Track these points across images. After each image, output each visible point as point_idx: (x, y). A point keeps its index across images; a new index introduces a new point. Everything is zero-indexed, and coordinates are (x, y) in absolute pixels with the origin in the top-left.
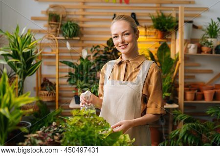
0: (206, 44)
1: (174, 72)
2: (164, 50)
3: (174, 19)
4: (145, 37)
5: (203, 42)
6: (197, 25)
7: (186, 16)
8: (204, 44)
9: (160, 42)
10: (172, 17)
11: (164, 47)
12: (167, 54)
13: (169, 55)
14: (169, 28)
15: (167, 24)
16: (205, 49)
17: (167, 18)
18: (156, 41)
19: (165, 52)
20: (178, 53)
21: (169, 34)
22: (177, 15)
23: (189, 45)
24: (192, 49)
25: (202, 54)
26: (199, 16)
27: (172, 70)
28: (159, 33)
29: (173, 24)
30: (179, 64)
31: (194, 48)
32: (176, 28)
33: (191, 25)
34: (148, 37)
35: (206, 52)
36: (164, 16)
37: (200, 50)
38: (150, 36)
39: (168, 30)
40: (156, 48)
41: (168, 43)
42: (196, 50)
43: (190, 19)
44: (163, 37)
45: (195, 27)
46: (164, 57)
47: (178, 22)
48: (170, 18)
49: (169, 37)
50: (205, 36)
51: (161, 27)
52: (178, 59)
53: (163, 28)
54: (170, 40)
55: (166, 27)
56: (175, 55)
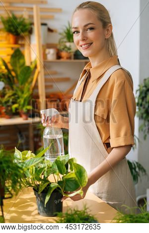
0: (66, 49)
1: (31, 82)
2: (17, 58)
3: (27, 21)
5: (62, 47)
6: (52, 28)
7: (42, 18)
8: (63, 49)
9: (12, 48)
10: (24, 19)
11: (18, 53)
12: (21, 61)
13: (24, 63)
14: (23, 31)
15: (21, 27)
16: (64, 54)
17: (18, 20)
18: (8, 47)
19: (19, 59)
20: (35, 61)
21: (23, 38)
22: (31, 17)
23: (47, 51)
24: (51, 54)
25: (62, 60)
26: (52, 18)
27: (29, 80)
28: (11, 38)
29: (27, 27)
30: (39, 73)
31: (53, 54)
32: (31, 32)
33: (45, 28)
35: (65, 58)
36: (15, 18)
37: (59, 57)
38: (1, 41)
39: (22, 34)
40: (8, 55)
41: (21, 49)
42: (55, 57)
43: (45, 22)
44: (16, 42)
45: (50, 30)
46: (18, 65)
47: (32, 24)
48: (22, 20)
49: (23, 42)
50: (62, 40)
51: (14, 31)
52: (36, 67)
53: (16, 32)
54: (23, 45)
55: (19, 30)
56: (31, 63)
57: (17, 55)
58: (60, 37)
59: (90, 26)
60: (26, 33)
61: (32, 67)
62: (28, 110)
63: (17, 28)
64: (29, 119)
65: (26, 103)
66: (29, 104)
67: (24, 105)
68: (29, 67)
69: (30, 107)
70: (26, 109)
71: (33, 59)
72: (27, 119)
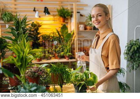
0: (89, 25)
2: (64, 29)
3: (70, 11)
4: (54, 21)
5: (87, 24)
6: (82, 14)
7: (77, 9)
8: (88, 25)
9: (62, 24)
10: (68, 10)
11: (64, 27)
12: (66, 31)
13: (67, 32)
14: (67, 16)
15: (67, 14)
16: (88, 27)
17: (65, 11)
18: (60, 24)
19: (65, 30)
20: (73, 31)
21: (67, 19)
22: (72, 9)
23: (80, 26)
24: (82, 27)
25: (87, 30)
26: (82, 9)
28: (61, 19)
29: (70, 14)
30: (75, 36)
31: (83, 27)
32: (71, 16)
33: (79, 14)
34: (55, 21)
35: (89, 29)
36: (64, 9)
37: (85, 29)
38: (56, 21)
39: (67, 17)
40: (60, 28)
41: (66, 25)
42: (84, 28)
43: (79, 11)
44: (64, 21)
45: (81, 15)
46: (64, 33)
47: (73, 12)
48: (67, 10)
49: (67, 21)
50: (87, 20)
51: (63, 16)
52: (74, 34)
53: (64, 16)
54: (67, 23)
55: (66, 15)
56: (71, 32)
57: (64, 28)
58: (86, 18)
59: (99, 15)
60: (69, 17)
61: (72, 33)
62: (69, 55)
63: (65, 14)
64: (69, 60)
65: (68, 52)
66: (69, 52)
67: (67, 52)
68: (70, 34)
69: (70, 54)
70: (68, 54)
71: (72, 30)
72: (68, 60)
